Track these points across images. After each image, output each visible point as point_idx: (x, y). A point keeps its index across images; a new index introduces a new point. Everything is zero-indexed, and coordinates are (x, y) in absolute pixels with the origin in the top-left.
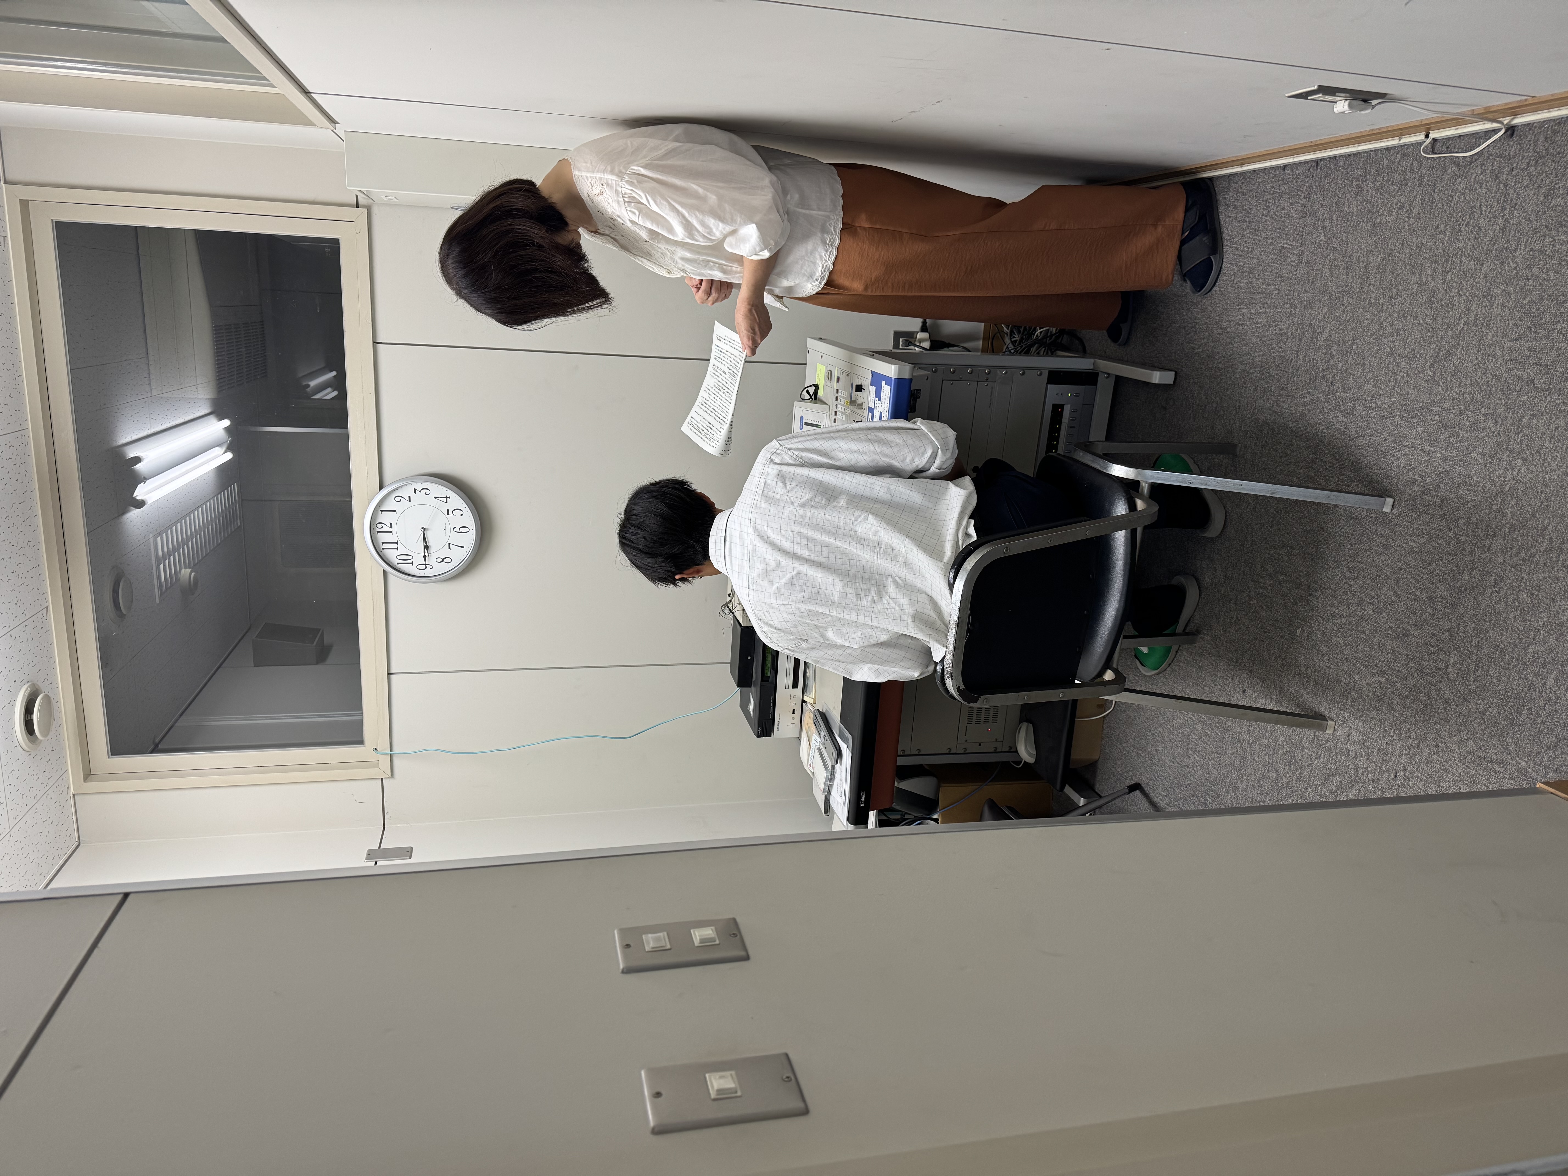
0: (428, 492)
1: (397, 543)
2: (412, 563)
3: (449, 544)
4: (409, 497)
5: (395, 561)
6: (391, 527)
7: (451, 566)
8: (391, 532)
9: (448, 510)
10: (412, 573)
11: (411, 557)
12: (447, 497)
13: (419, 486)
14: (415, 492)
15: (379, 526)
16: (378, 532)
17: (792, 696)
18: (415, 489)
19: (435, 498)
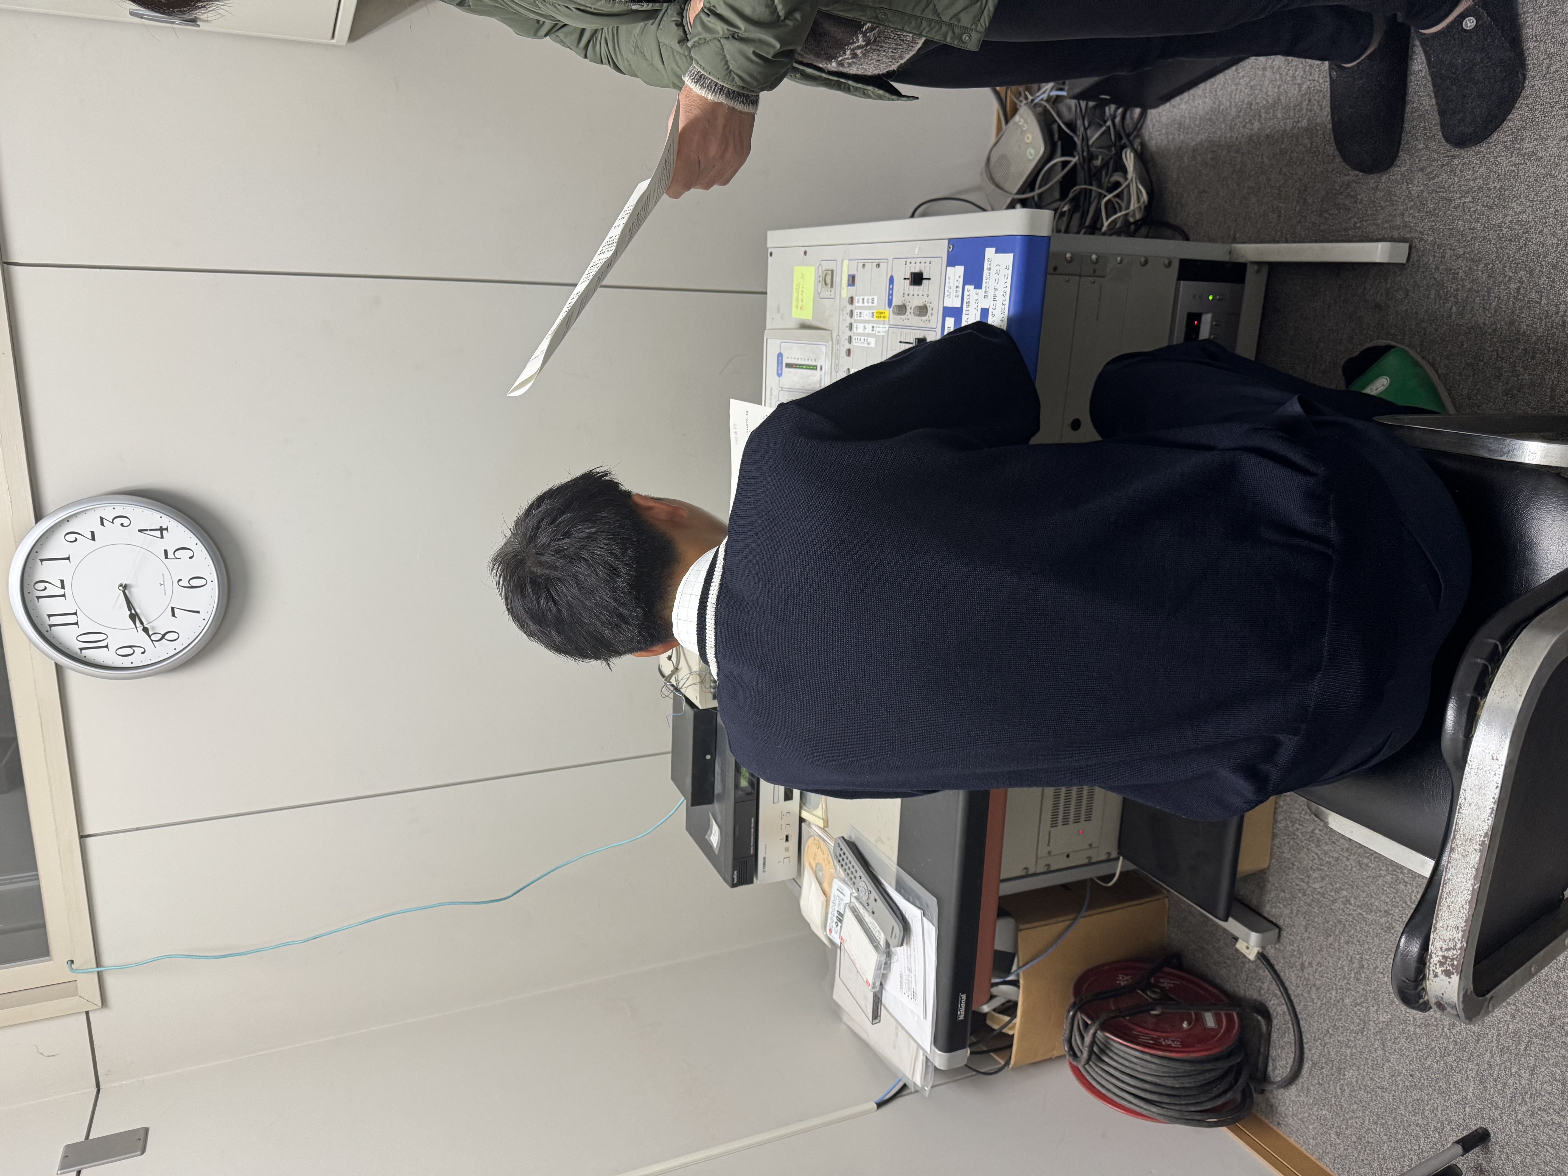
0: (126, 522)
1: (75, 614)
2: (107, 647)
3: (173, 609)
4: (93, 533)
5: (75, 645)
6: (63, 587)
7: (179, 645)
8: (64, 596)
9: (166, 551)
10: (109, 663)
11: (104, 637)
12: (161, 529)
13: (108, 513)
14: (102, 524)
15: (41, 586)
16: (38, 598)
17: (784, 813)
18: (102, 519)
19: (140, 531)
